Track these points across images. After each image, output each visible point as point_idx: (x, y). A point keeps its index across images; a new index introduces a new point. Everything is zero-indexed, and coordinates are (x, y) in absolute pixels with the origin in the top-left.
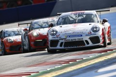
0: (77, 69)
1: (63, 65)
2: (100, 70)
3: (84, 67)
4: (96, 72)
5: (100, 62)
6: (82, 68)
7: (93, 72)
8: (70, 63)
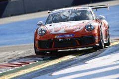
0: (30, 73)
1: (16, 68)
2: (55, 74)
3: (37, 70)
4: (50, 75)
5: (54, 64)
6: (35, 71)
7: (47, 75)
8: (23, 65)
